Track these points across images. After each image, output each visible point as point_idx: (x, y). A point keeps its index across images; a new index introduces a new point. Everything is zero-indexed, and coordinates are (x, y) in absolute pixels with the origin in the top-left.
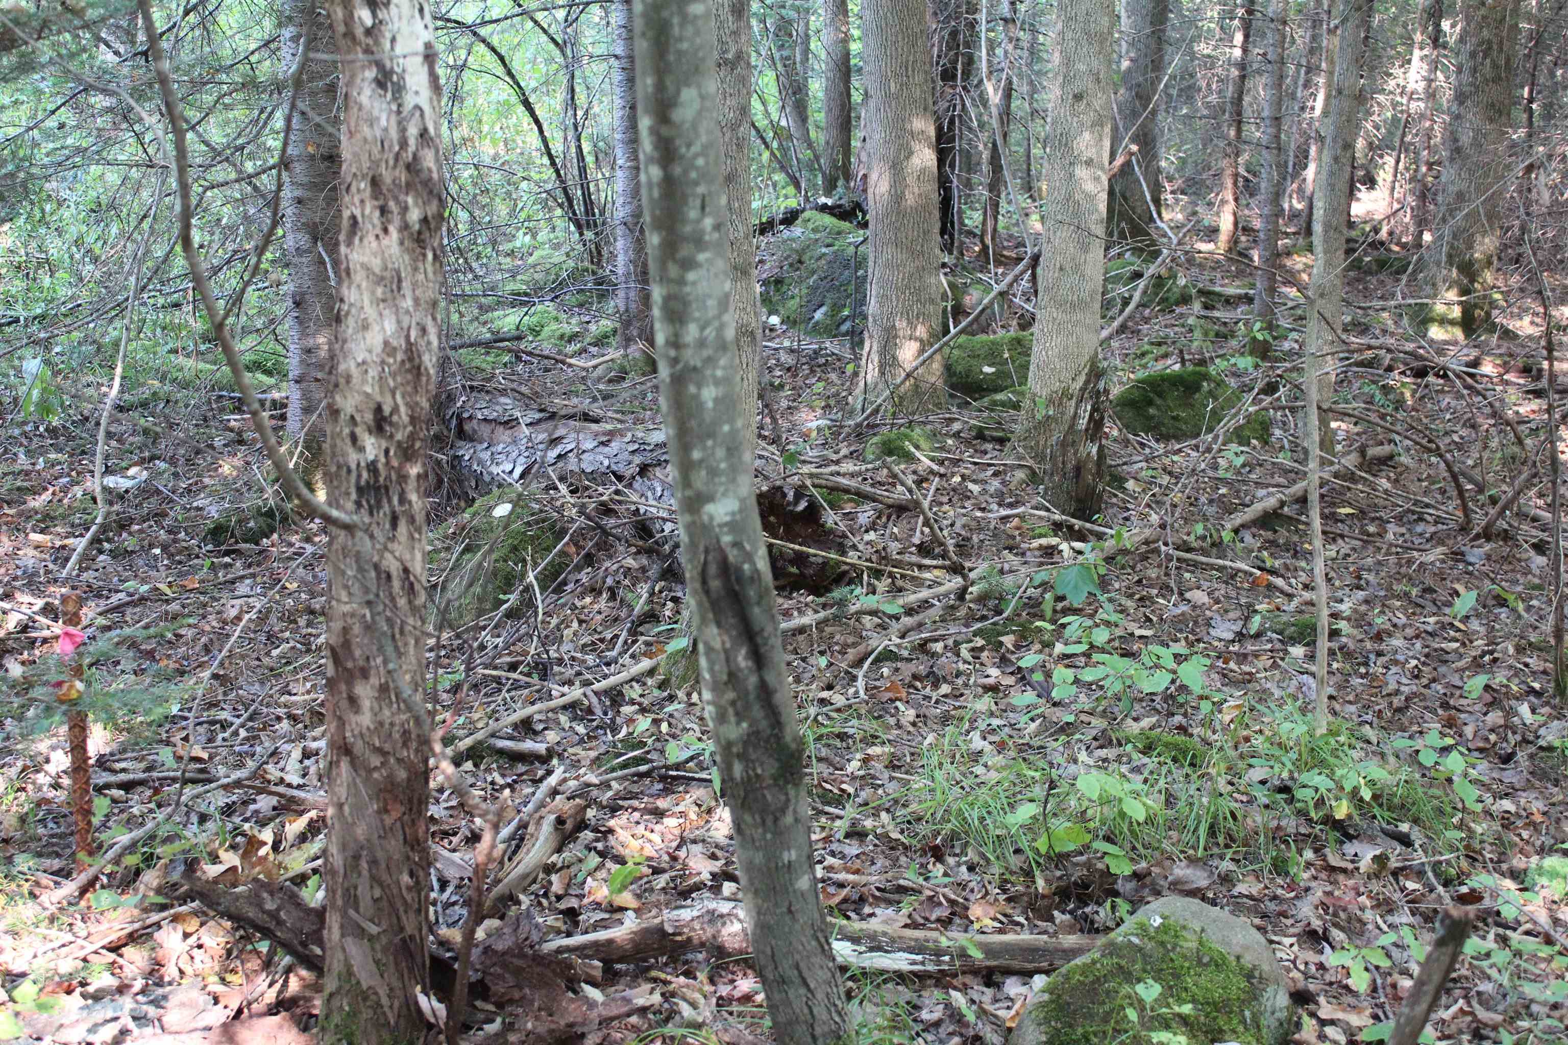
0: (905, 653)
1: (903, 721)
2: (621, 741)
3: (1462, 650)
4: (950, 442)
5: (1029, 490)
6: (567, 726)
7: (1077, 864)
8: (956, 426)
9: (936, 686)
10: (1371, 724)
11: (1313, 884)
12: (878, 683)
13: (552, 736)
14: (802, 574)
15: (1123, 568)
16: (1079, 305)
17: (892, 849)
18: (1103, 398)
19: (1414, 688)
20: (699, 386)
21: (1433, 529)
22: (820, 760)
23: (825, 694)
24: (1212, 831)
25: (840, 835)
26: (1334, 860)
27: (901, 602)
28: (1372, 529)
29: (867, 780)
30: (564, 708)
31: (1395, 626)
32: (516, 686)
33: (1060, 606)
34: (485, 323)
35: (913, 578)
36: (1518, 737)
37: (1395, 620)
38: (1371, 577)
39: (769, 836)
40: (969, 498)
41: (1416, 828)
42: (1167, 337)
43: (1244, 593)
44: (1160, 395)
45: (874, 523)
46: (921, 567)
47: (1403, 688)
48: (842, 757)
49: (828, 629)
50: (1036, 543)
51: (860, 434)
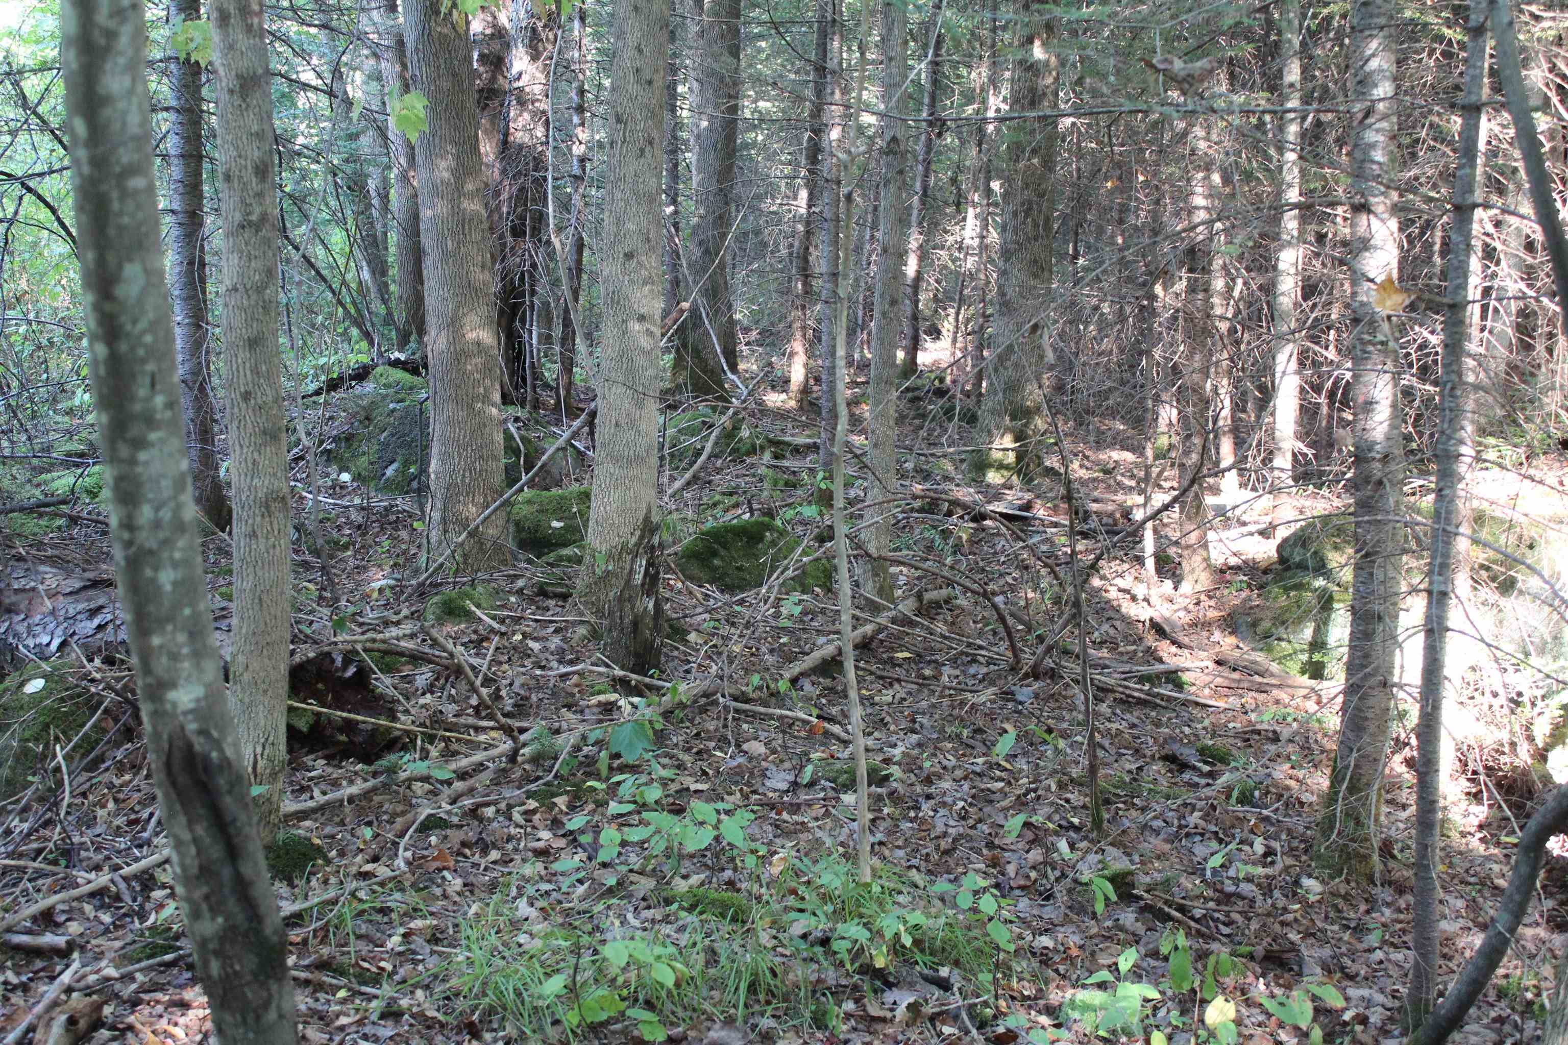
0: (455, 820)
1: (450, 891)
2: (149, 929)
3: (1007, 789)
4: (513, 599)
5: (591, 646)
6: (92, 916)
7: (614, 1033)
8: (520, 583)
9: (485, 852)
10: (918, 869)
11: (853, 1036)
12: (425, 853)
13: (74, 928)
14: (351, 742)
15: (682, 721)
16: (638, 460)
17: (429, 1027)
18: (658, 553)
19: (961, 830)
20: (156, 569)
21: (984, 670)
22: (359, 937)
23: (368, 867)
24: (752, 988)
25: (374, 1017)
26: (874, 1010)
27: (453, 766)
28: (927, 672)
29: (407, 956)
30: (92, 895)
31: (945, 768)
32: (40, 874)
33: (616, 763)
34: (38, 485)
35: (468, 742)
36: (1057, 873)
37: (945, 762)
38: (924, 720)
39: (251, 1035)
40: (529, 656)
41: (956, 971)
42: (738, 487)
43: (800, 742)
44: (724, 546)
45: (432, 685)
46: (477, 729)
47: (950, 830)
48: (383, 933)
49: (377, 799)
50: (594, 700)
51: (422, 593)
